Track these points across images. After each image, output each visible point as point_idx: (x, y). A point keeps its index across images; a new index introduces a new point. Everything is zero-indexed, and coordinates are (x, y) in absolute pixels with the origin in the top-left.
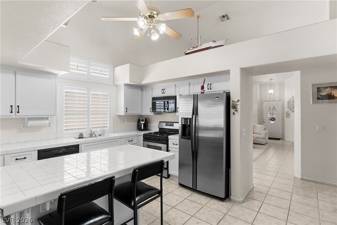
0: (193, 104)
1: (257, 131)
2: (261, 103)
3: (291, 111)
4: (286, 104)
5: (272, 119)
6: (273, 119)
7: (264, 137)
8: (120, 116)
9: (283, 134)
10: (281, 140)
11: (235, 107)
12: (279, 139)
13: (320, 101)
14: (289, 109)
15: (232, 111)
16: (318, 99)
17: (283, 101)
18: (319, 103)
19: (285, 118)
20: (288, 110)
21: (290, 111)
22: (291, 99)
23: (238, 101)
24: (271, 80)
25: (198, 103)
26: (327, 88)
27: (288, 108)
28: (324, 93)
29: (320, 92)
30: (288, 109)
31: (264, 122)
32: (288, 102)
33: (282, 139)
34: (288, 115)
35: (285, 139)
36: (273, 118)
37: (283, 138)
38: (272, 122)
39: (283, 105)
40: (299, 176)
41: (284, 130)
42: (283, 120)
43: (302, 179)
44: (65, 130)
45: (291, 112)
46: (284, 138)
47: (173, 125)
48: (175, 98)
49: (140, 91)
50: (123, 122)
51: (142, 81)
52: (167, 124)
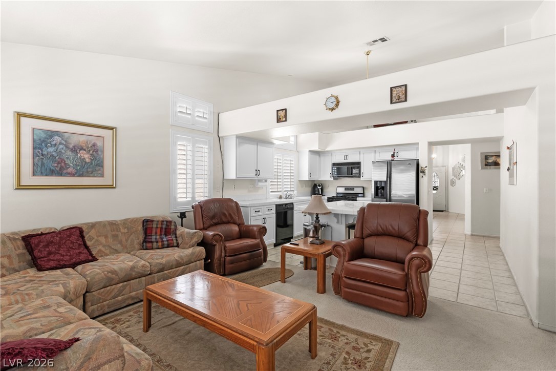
0: (386, 170)
4: (451, 170)
6: (435, 189)
8: (301, 181)
9: (447, 206)
11: (423, 172)
12: (442, 211)
13: (488, 167)
15: (421, 175)
16: (486, 165)
17: (446, 167)
18: (487, 169)
19: (450, 186)
20: (453, 177)
21: (455, 178)
22: (456, 164)
23: (426, 167)
25: (392, 169)
26: (493, 156)
27: (453, 175)
28: (490, 161)
29: (487, 159)
32: (453, 168)
33: (445, 211)
34: (453, 183)
35: (449, 211)
36: (435, 187)
38: (434, 192)
39: (447, 173)
40: (470, 233)
41: (448, 201)
42: (447, 189)
43: (472, 235)
44: (271, 192)
45: (456, 180)
46: (448, 209)
47: (353, 189)
48: (359, 163)
49: (318, 156)
50: (302, 187)
51: (326, 148)
52: (347, 188)
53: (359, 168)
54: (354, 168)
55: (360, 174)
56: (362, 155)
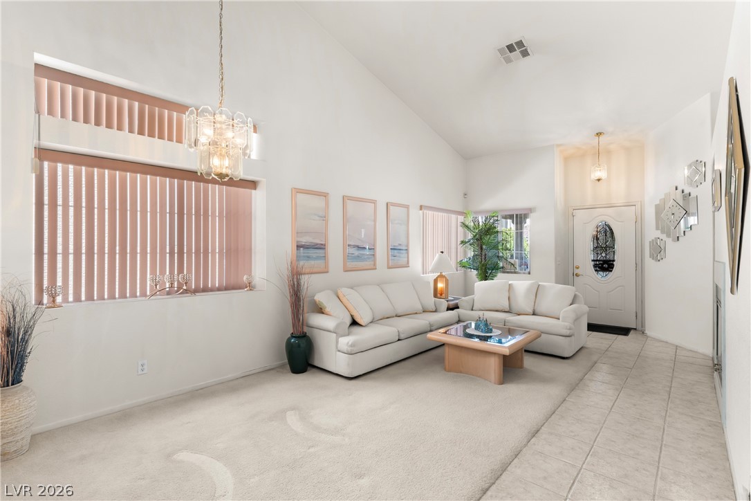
1: (545, 305)
2: (569, 215)
3: (668, 236)
4: (650, 213)
5: (602, 265)
6: (606, 266)
7: (568, 332)
9: (640, 314)
10: (632, 333)
12: (624, 331)
14: (663, 232)
17: (638, 206)
19: (649, 262)
20: (658, 234)
21: (663, 237)
22: (668, 195)
24: (599, 134)
27: (658, 228)
30: (659, 231)
31: (577, 275)
32: (657, 207)
33: (635, 329)
34: (658, 251)
35: (648, 332)
36: (605, 262)
37: (639, 327)
38: (602, 275)
39: (639, 221)
41: (642, 302)
42: (640, 268)
45: (669, 241)
46: (643, 325)
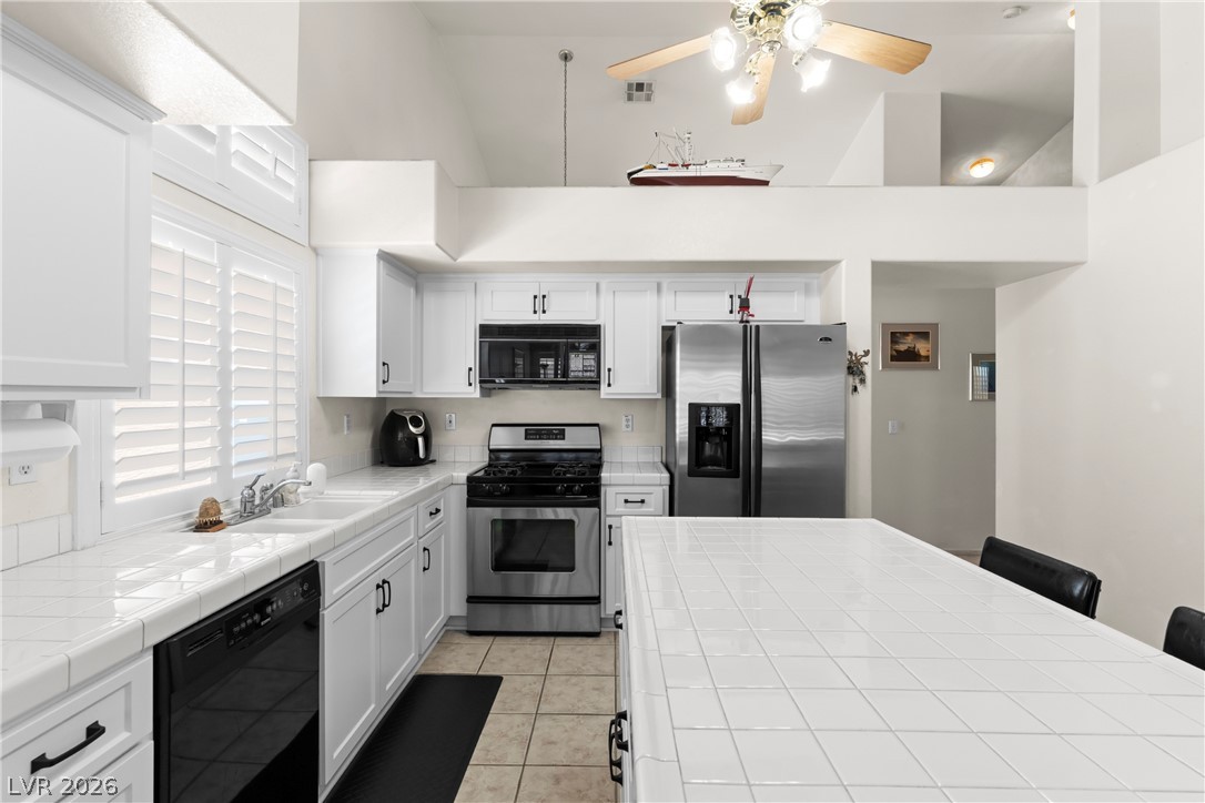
0: (740, 359)
8: (326, 403)
11: (858, 370)
15: (849, 381)
16: (893, 358)
23: (866, 354)
25: (762, 354)
28: (903, 346)
29: (896, 343)
47: (561, 435)
48: (593, 332)
49: (412, 291)
50: (336, 430)
51: (461, 251)
52: (534, 431)
53: (595, 348)
54: (575, 349)
55: (599, 376)
56: (606, 298)
